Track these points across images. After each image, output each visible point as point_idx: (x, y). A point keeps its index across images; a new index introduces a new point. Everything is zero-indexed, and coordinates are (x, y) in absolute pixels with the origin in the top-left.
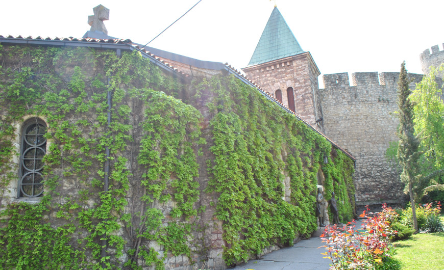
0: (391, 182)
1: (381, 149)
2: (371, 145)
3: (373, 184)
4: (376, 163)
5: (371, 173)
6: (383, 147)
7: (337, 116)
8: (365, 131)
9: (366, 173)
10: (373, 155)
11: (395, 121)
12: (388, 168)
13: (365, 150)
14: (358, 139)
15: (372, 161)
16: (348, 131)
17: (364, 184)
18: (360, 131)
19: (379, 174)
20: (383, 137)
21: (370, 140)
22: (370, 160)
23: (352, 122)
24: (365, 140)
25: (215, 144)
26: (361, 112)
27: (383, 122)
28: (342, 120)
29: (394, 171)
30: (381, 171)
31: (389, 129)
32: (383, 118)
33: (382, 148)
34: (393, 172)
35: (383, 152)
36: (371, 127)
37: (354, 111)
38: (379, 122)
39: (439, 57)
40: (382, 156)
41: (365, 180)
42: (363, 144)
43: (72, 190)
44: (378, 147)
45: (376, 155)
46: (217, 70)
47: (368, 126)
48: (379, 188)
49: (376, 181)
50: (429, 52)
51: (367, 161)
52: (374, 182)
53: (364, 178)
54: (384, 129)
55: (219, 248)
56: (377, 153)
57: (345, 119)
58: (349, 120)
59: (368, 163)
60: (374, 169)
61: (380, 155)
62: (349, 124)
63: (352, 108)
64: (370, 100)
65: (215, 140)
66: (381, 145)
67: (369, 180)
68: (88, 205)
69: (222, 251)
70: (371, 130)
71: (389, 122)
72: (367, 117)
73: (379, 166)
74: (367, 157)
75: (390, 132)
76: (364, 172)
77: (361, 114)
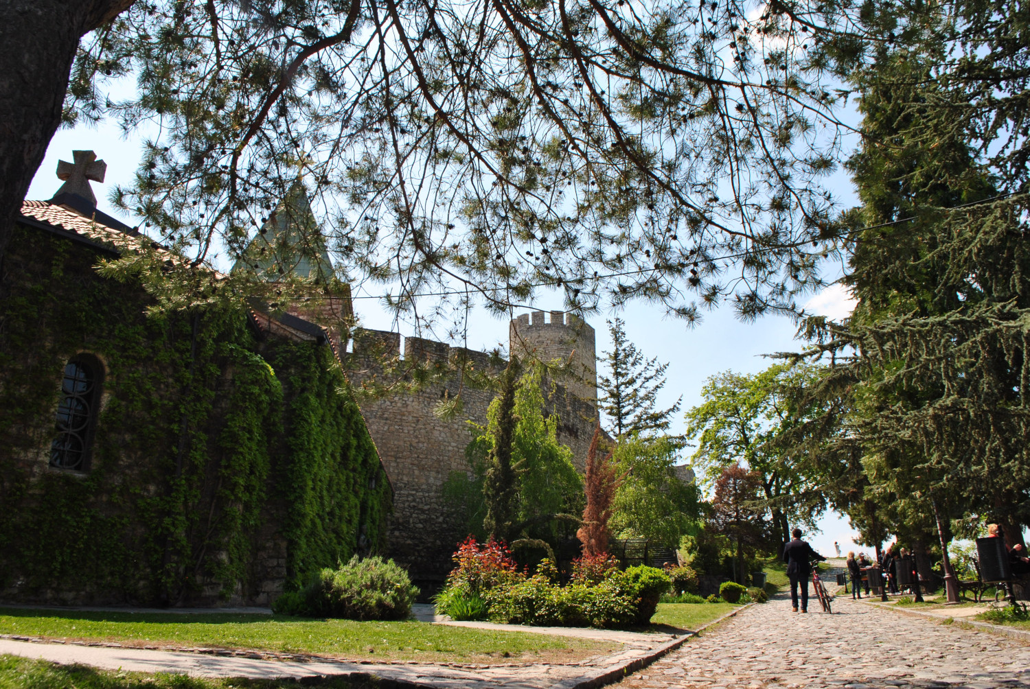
0: (438, 542)
1: (431, 480)
2: (416, 472)
3: (409, 542)
4: (420, 506)
5: (408, 522)
6: (435, 478)
7: (368, 409)
8: (411, 445)
9: (401, 520)
10: (417, 490)
11: (462, 436)
12: (437, 517)
13: (405, 479)
14: (396, 458)
15: (414, 500)
16: (382, 439)
17: (394, 540)
18: (402, 443)
19: (421, 526)
20: (439, 461)
21: (416, 462)
22: (410, 499)
23: (391, 425)
24: (409, 461)
25: (294, 435)
26: (410, 408)
27: (443, 435)
28: (375, 417)
29: (447, 523)
30: (425, 521)
31: (450, 448)
32: (445, 427)
33: (434, 480)
34: (445, 526)
35: (434, 488)
36: (422, 440)
37: (399, 405)
38: (436, 433)
39: (542, 333)
40: (432, 494)
41: (397, 533)
42: (404, 467)
43: (129, 467)
44: (428, 477)
45: (423, 491)
46: (312, 336)
47: (416, 437)
48: (418, 551)
49: (414, 538)
50: (527, 321)
51: (405, 499)
52: (412, 539)
53: (394, 529)
54: (442, 447)
55: (277, 578)
56: (424, 487)
57: (381, 417)
58: (387, 419)
59: (407, 504)
60: (414, 515)
61: (428, 491)
62: (386, 427)
63: (396, 399)
64: (428, 390)
65: (295, 429)
66: (433, 474)
67: (404, 534)
68: (148, 491)
69: (284, 581)
70: (421, 445)
71: (452, 437)
72: (418, 421)
73: (423, 511)
74: (406, 492)
75: (450, 454)
76: (398, 519)
77: (409, 412)
